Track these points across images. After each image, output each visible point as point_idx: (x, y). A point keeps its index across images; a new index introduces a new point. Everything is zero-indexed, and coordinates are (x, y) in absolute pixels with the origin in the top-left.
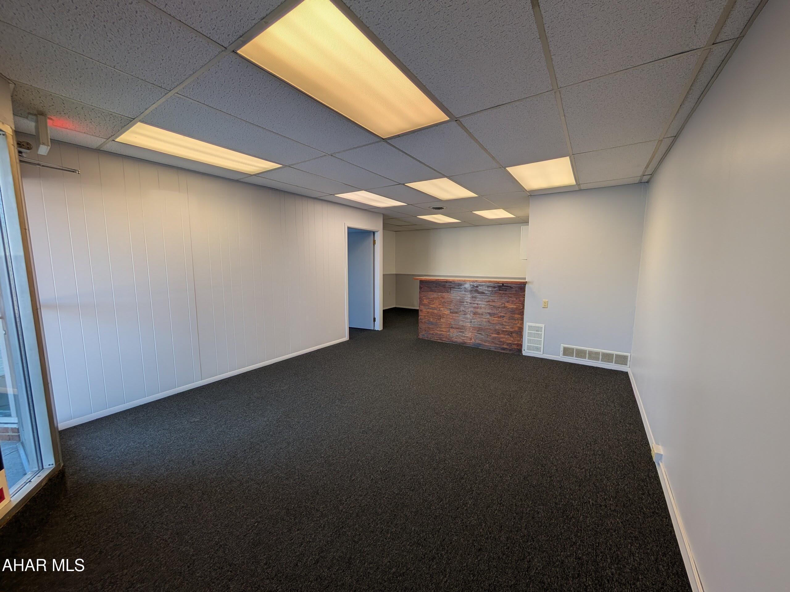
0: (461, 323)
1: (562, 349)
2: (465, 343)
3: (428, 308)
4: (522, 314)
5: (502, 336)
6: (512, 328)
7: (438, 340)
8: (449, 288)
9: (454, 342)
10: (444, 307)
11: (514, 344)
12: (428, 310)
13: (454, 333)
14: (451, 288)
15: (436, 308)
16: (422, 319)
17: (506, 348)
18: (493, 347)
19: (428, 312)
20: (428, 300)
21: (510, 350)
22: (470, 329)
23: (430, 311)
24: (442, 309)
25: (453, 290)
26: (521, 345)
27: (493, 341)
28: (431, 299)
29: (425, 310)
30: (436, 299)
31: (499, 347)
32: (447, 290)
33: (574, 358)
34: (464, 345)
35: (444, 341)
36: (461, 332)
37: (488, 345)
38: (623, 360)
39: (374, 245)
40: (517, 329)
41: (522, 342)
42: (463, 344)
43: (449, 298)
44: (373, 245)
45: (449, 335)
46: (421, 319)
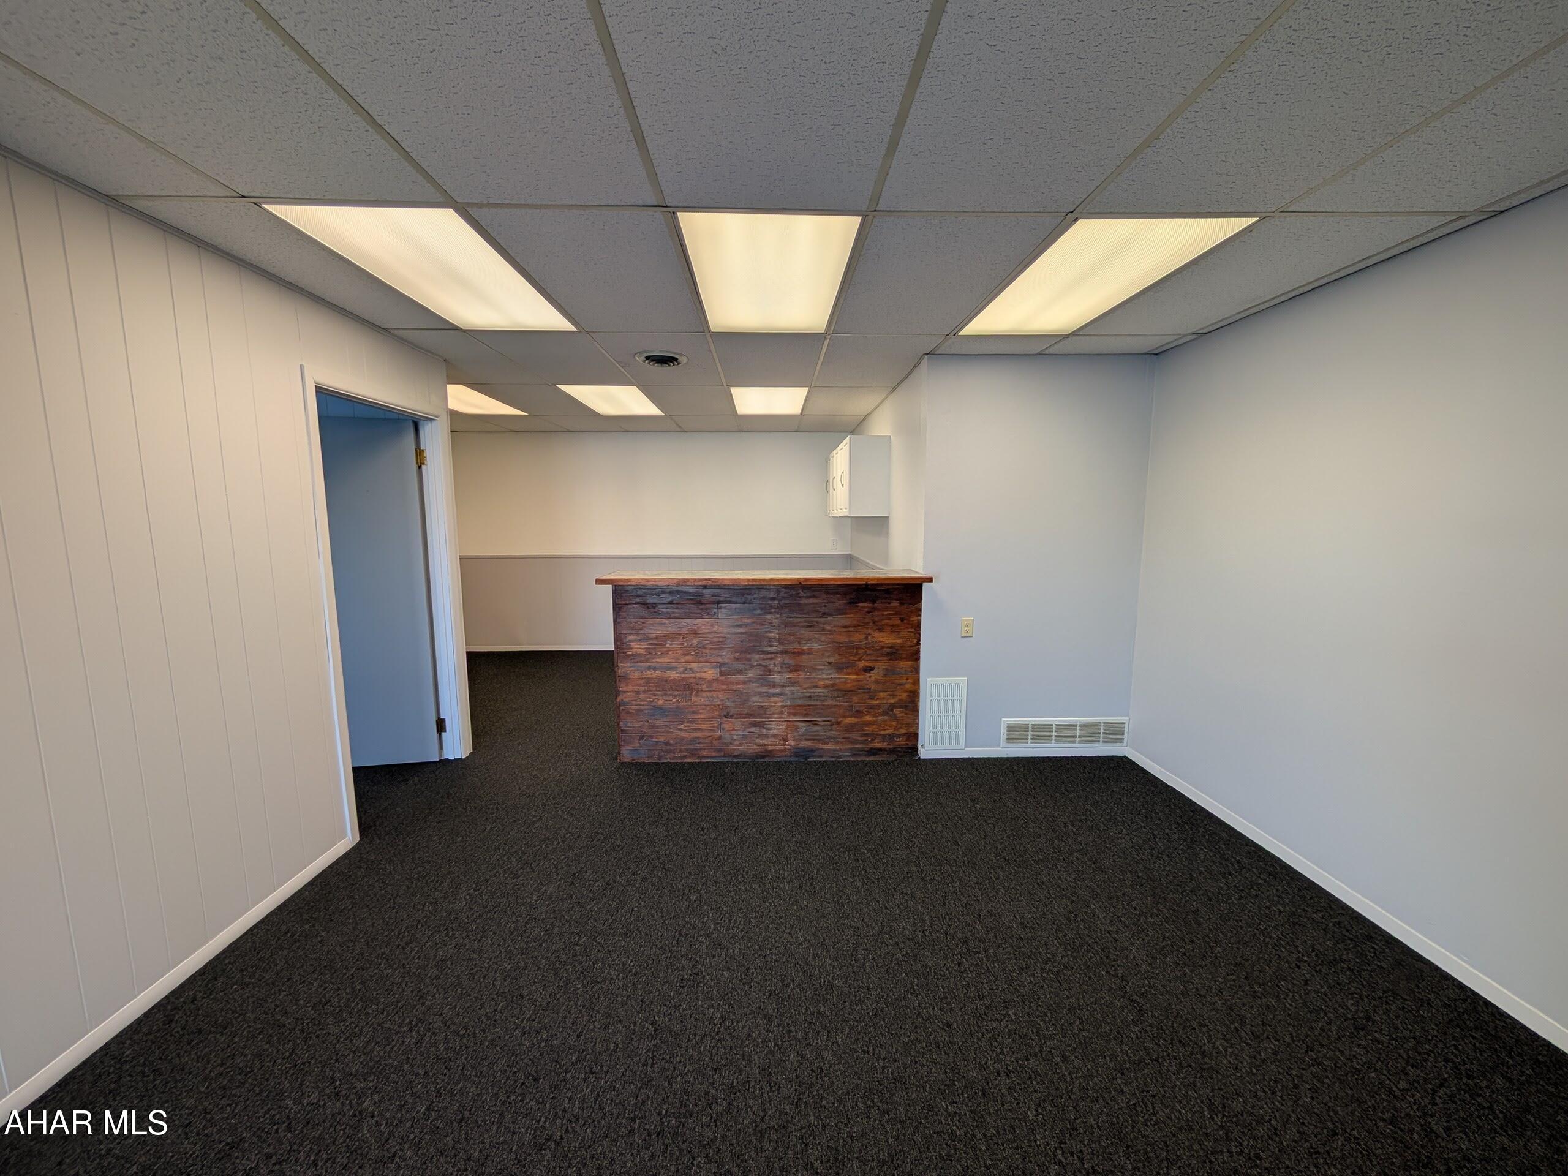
0: (754, 699)
1: (1004, 730)
2: (766, 754)
3: (649, 668)
4: (915, 657)
5: (868, 718)
6: (893, 695)
7: (685, 757)
8: (714, 603)
9: (735, 756)
10: (701, 659)
11: (899, 736)
12: (649, 674)
13: (734, 730)
14: (718, 602)
15: (674, 665)
16: (628, 703)
17: (880, 749)
18: (846, 750)
19: (648, 680)
20: (644, 644)
21: (892, 752)
22: (782, 713)
23: (654, 676)
24: (694, 665)
25: (725, 608)
26: (915, 736)
27: (847, 736)
28: (656, 638)
29: (637, 675)
30: (673, 639)
31: (862, 750)
32: (707, 609)
33: (1030, 745)
34: (766, 759)
35: (704, 757)
36: (755, 725)
37: (835, 748)
38: (1115, 732)
39: (420, 467)
40: (904, 696)
41: (917, 727)
42: (763, 757)
43: (715, 632)
44: (415, 467)
45: (720, 738)
46: (623, 703)
